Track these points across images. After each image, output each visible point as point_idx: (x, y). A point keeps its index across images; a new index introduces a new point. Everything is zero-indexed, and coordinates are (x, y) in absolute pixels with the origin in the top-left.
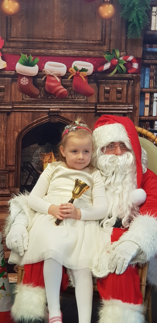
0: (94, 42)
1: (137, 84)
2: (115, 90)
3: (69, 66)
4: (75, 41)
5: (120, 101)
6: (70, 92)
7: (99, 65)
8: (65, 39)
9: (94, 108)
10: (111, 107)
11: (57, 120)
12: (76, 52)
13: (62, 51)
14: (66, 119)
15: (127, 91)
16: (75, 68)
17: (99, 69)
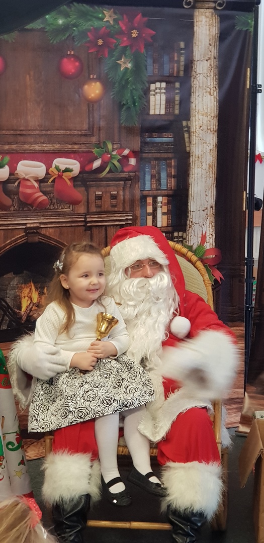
0: (80, 133)
1: (135, 185)
2: (109, 195)
3: (49, 166)
4: (55, 132)
5: (116, 209)
6: (51, 200)
7: (87, 163)
8: (42, 129)
9: (83, 220)
10: (104, 217)
11: (36, 239)
12: (57, 146)
13: (40, 146)
14: (48, 236)
15: (124, 196)
16: (57, 168)
17: (87, 169)
